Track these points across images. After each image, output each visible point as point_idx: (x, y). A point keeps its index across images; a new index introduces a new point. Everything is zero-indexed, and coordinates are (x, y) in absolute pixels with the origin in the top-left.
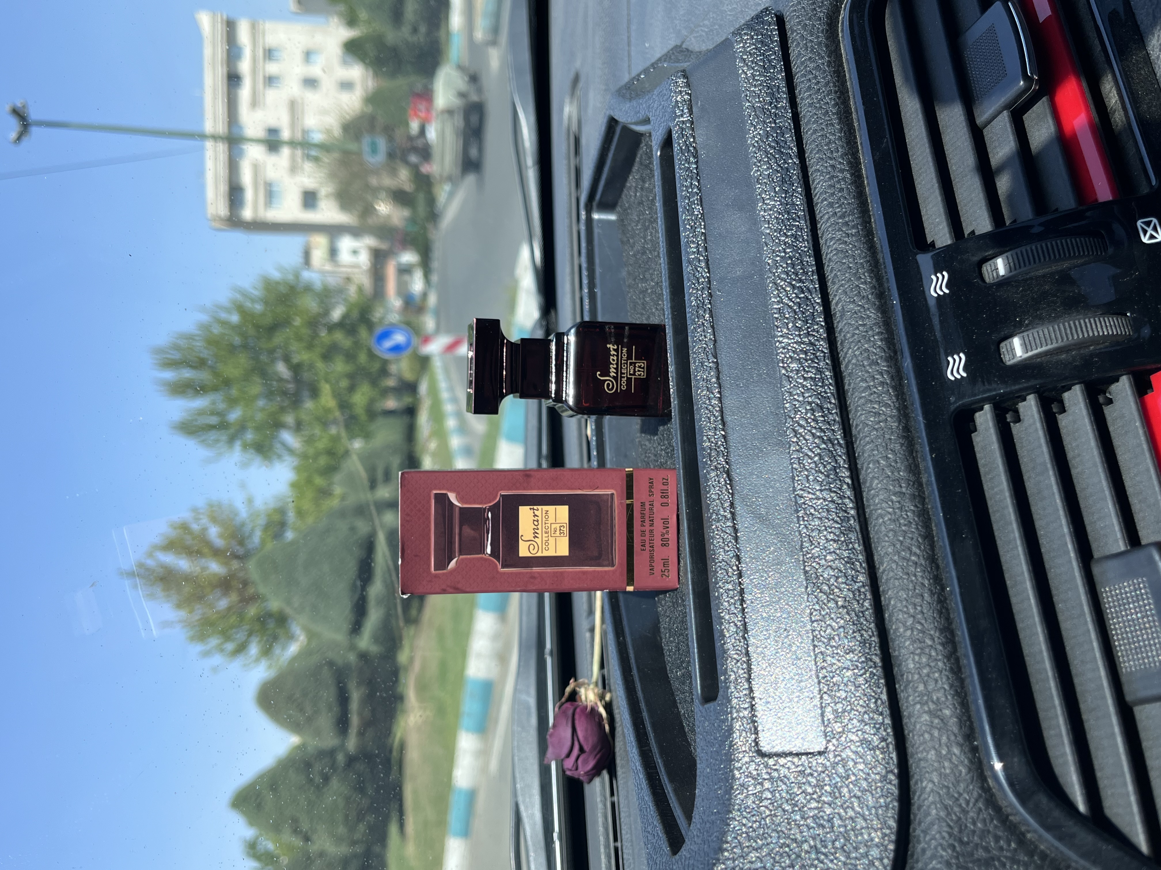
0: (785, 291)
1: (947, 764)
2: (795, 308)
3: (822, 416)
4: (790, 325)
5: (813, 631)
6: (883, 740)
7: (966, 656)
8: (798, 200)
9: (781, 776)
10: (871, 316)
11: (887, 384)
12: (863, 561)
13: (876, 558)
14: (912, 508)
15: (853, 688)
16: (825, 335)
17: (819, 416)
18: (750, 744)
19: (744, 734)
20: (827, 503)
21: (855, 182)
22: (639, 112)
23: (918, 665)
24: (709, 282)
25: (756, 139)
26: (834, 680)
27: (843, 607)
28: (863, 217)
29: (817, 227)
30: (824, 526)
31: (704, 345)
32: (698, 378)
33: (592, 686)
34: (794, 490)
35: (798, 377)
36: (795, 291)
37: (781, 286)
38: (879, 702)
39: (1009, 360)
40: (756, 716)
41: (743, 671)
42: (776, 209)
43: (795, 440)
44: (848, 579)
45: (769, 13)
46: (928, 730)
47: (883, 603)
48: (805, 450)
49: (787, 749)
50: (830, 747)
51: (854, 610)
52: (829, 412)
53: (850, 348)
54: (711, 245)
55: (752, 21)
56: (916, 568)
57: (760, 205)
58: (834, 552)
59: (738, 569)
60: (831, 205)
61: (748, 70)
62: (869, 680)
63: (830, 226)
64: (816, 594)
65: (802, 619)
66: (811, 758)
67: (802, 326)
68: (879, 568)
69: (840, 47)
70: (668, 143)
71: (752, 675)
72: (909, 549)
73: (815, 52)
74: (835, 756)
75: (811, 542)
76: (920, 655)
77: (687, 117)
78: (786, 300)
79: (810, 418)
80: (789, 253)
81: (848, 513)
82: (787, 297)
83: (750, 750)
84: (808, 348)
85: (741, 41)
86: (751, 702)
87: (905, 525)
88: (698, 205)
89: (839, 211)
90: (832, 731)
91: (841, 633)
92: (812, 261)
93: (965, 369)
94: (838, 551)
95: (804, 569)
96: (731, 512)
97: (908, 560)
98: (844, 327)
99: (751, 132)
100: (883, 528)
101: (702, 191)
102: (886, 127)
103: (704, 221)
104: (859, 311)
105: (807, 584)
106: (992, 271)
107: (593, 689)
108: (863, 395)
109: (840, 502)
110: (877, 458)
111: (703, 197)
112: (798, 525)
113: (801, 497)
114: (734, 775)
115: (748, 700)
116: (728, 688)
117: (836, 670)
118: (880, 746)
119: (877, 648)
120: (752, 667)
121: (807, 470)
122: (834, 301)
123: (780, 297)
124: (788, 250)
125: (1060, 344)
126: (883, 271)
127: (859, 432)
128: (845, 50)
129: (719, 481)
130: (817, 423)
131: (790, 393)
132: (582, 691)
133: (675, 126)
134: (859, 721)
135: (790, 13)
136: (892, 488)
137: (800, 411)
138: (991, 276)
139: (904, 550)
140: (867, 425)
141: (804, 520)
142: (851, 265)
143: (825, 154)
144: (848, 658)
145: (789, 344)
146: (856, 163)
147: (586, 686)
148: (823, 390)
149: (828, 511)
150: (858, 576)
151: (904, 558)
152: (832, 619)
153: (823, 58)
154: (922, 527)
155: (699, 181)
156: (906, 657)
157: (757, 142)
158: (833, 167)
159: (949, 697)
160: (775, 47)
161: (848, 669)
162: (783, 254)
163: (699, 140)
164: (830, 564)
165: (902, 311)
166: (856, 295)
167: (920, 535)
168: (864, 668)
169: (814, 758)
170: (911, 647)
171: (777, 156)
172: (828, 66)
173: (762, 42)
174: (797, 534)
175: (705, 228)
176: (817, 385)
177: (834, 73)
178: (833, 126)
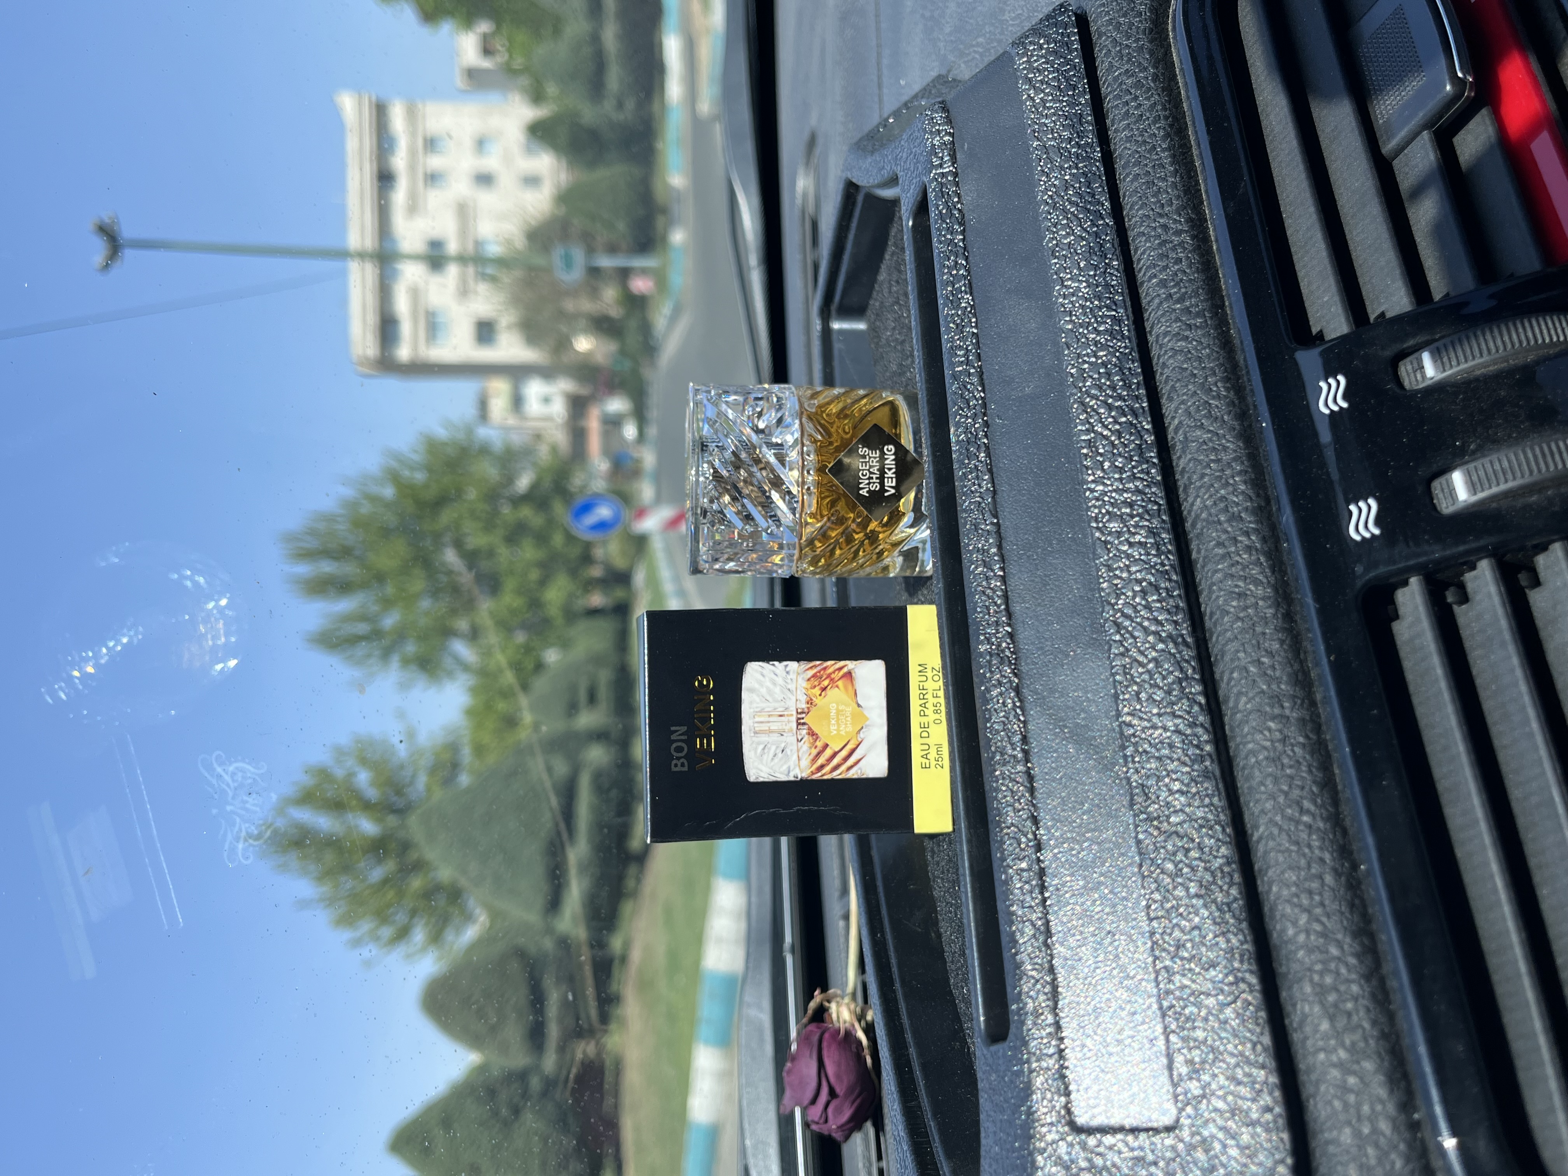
0: (1098, 413)
1: (1371, 1151)
2: (1113, 438)
3: (1158, 601)
4: (1107, 465)
5: (1152, 934)
6: (1268, 1109)
7: (1396, 973)
8: (1114, 278)
9: (1108, 1163)
10: (1228, 447)
11: (1257, 550)
12: (1227, 824)
13: (1247, 817)
14: (1301, 740)
15: (1216, 1025)
16: (1159, 478)
17: (1153, 601)
18: (1059, 1112)
19: (1049, 1095)
20: (1168, 734)
21: (1199, 247)
22: (883, 167)
23: (1318, 990)
24: (985, 405)
25: (1050, 193)
26: (1187, 1011)
27: (1197, 896)
28: (1212, 298)
29: (1143, 318)
30: (1166, 770)
31: (978, 499)
32: (971, 548)
33: (847, 1000)
34: (1119, 715)
35: (1120, 543)
36: (1113, 414)
37: (1092, 407)
38: (1259, 1047)
39: (1446, 508)
40: (1067, 1068)
41: (1045, 997)
42: (1081, 294)
43: (1118, 637)
44: (1203, 853)
45: (1065, 11)
46: (1339, 1094)
47: (1260, 889)
48: (1134, 653)
49: (1114, 1121)
50: (1182, 1120)
51: (1214, 901)
52: (1168, 593)
53: (1198, 496)
54: (984, 351)
55: (1040, 23)
56: (1310, 835)
57: (1057, 288)
58: (1181, 810)
59: (1036, 838)
60: (1163, 283)
61: (1036, 94)
62: (1240, 1011)
63: (1163, 315)
64: (1154, 875)
65: (1134, 916)
66: (1153, 1136)
67: (1124, 465)
68: (1252, 835)
69: (1171, 53)
70: (922, 208)
71: (1060, 1004)
72: (1299, 804)
73: (1134, 63)
74: (1193, 1135)
75: (1146, 795)
76: (1321, 973)
77: (949, 167)
78: (1099, 428)
79: (1140, 604)
80: (1101, 357)
81: (1202, 750)
82: (1103, 423)
83: (1059, 1122)
84: (1134, 498)
85: (1025, 54)
86: (1058, 1046)
87: (1291, 767)
88: (966, 293)
89: (1176, 293)
90: (1186, 1094)
91: (1195, 937)
92: (1136, 367)
93: (1378, 522)
94: (1187, 810)
95: (1136, 837)
96: (1023, 750)
97: (1298, 822)
98: (1188, 464)
99: (1042, 183)
100: (1257, 773)
101: (972, 273)
102: (1243, 164)
103: (975, 315)
104: (1210, 440)
105: (1142, 860)
106: (1415, 372)
107: (848, 1005)
108: (1219, 567)
109: (1189, 732)
110: (1243, 663)
111: (974, 282)
112: (1125, 769)
113: (1130, 725)
114: (1034, 1162)
115: (1054, 1043)
116: (1023, 1023)
117: (1190, 995)
118: (1262, 1120)
119: (1252, 960)
120: (1060, 989)
121: (1136, 683)
122: (1172, 427)
123: (1089, 423)
124: (1101, 353)
125: (1527, 480)
126: (1245, 379)
127: (1215, 624)
128: (1179, 55)
129: (1004, 703)
130: (1151, 611)
131: (1108, 566)
132: (833, 1007)
133: (931, 181)
134: (1227, 1079)
135: (1097, 9)
136: (1268, 709)
137: (1124, 594)
138: (1413, 379)
139: (1290, 806)
140: (1228, 613)
141: (1134, 762)
142: (1195, 372)
143: (1152, 209)
144: (1208, 977)
145: (1105, 493)
146: (1200, 220)
147: (838, 999)
148: (1159, 561)
149: (1171, 746)
150: (1220, 847)
151: (1291, 819)
152: (1181, 915)
153: (1145, 69)
154: (1318, 769)
155: (967, 259)
156: (1300, 975)
157: (1051, 197)
158: (1165, 227)
159: (1372, 1042)
160: (1075, 58)
161: (1208, 995)
162: (1093, 360)
163: (966, 199)
164: (1174, 829)
165: (1276, 438)
166: (1205, 416)
167: (1314, 782)
168: (1233, 993)
169: (1158, 1137)
170: (1307, 960)
171: (1081, 216)
172: (1154, 81)
173: (1055, 52)
174: (1124, 782)
175: (976, 327)
176: (1148, 554)
177: (1163, 91)
178: (1164, 167)
